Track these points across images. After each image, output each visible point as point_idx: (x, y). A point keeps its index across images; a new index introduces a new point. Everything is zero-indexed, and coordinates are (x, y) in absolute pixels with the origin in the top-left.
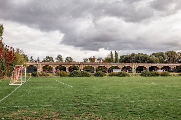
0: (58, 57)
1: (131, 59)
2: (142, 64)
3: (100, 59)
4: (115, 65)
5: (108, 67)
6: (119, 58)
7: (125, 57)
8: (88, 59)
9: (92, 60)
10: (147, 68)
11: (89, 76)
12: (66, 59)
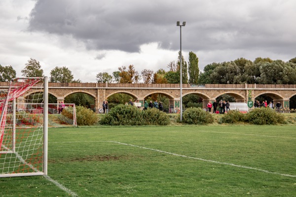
0: (29, 68)
1: (236, 74)
2: (270, 89)
3: (147, 74)
4: (197, 92)
5: (177, 96)
6: (202, 71)
7: (218, 68)
8: (112, 75)
9: (126, 76)
10: (285, 99)
11: (165, 124)
12: (53, 73)
